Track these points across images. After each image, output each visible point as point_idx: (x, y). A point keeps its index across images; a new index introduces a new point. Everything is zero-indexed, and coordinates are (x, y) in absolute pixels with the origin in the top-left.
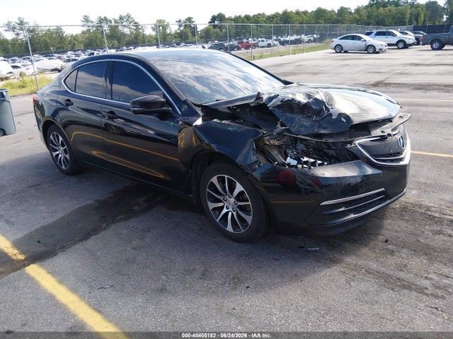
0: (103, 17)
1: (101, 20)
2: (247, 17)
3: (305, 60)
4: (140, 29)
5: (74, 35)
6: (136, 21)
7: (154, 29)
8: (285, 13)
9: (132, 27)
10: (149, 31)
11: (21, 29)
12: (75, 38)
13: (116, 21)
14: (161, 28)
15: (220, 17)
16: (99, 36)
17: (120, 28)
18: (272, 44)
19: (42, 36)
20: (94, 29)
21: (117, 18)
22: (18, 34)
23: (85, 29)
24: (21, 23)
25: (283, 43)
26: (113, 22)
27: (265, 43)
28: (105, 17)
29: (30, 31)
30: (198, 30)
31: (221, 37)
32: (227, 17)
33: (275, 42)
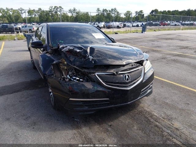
0: (105, 9)
1: (104, 10)
2: (169, 11)
3: (184, 33)
4: (119, 15)
5: (93, 16)
6: (118, 11)
7: (125, 15)
8: (189, 11)
9: (116, 13)
10: (123, 16)
11: (74, 12)
12: (93, 17)
13: (109, 11)
14: (128, 15)
15: (156, 11)
16: (102, 17)
17: (111, 14)
18: (177, 25)
19: (81, 15)
20: (101, 14)
21: (110, 10)
22: (72, 14)
23: (97, 13)
24: (74, 10)
25: (183, 25)
26: (108, 11)
27: (174, 24)
28: (106, 9)
29: (77, 13)
30: (144, 16)
31: (155, 20)
32: (159, 11)
33: (179, 24)
